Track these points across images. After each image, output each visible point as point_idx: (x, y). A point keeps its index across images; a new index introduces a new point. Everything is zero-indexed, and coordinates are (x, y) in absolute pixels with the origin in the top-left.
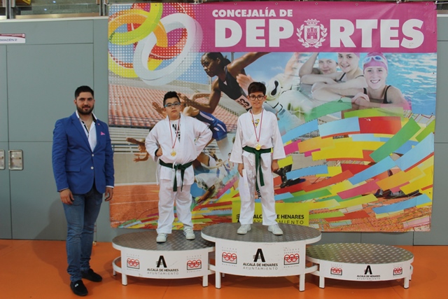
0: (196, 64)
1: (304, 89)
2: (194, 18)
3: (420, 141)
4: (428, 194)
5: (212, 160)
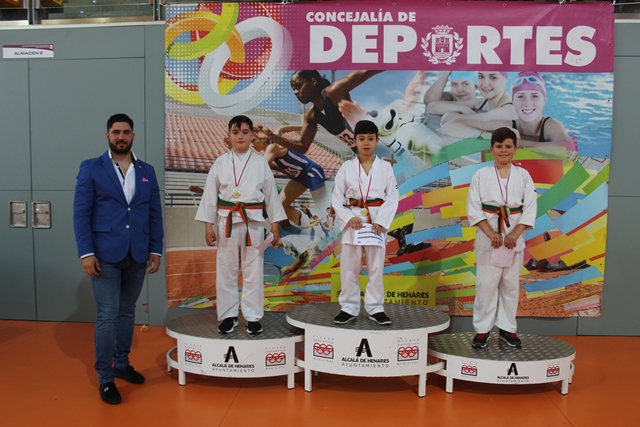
1: (430, 121)
2: (281, 23)
3: (588, 194)
4: (599, 266)
5: (305, 217)
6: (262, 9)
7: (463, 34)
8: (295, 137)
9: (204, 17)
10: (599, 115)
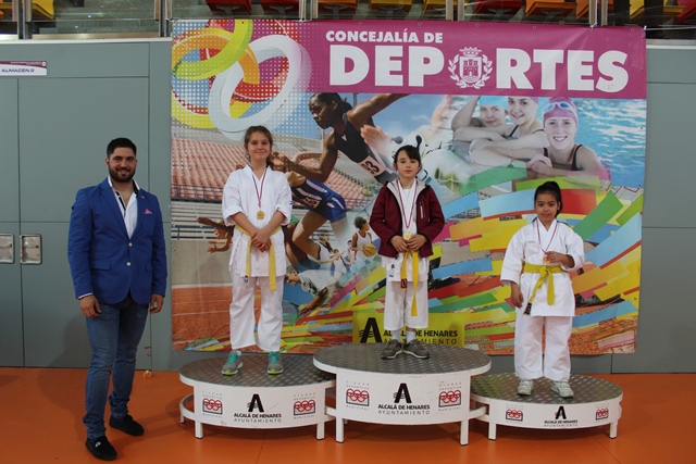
0: (302, 109)
1: (459, 148)
2: (299, 42)
3: (622, 225)
4: (633, 301)
5: (324, 250)
6: (278, 26)
7: (493, 57)
8: (313, 164)
9: (215, 34)
10: (632, 143)
